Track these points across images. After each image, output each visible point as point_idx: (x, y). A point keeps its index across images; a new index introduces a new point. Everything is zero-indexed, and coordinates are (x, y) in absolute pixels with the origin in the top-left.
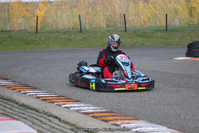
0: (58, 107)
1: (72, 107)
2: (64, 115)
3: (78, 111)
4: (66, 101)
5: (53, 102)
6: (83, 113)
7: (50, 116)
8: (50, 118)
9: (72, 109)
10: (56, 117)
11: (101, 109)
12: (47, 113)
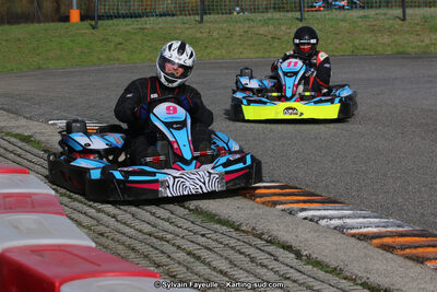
0: (289, 218)
1: (323, 218)
2: (306, 240)
3: (340, 229)
4: (304, 202)
5: (274, 204)
6: (353, 236)
7: (270, 242)
8: (271, 248)
9: (323, 222)
10: (288, 248)
11: (399, 226)
12: (263, 234)
